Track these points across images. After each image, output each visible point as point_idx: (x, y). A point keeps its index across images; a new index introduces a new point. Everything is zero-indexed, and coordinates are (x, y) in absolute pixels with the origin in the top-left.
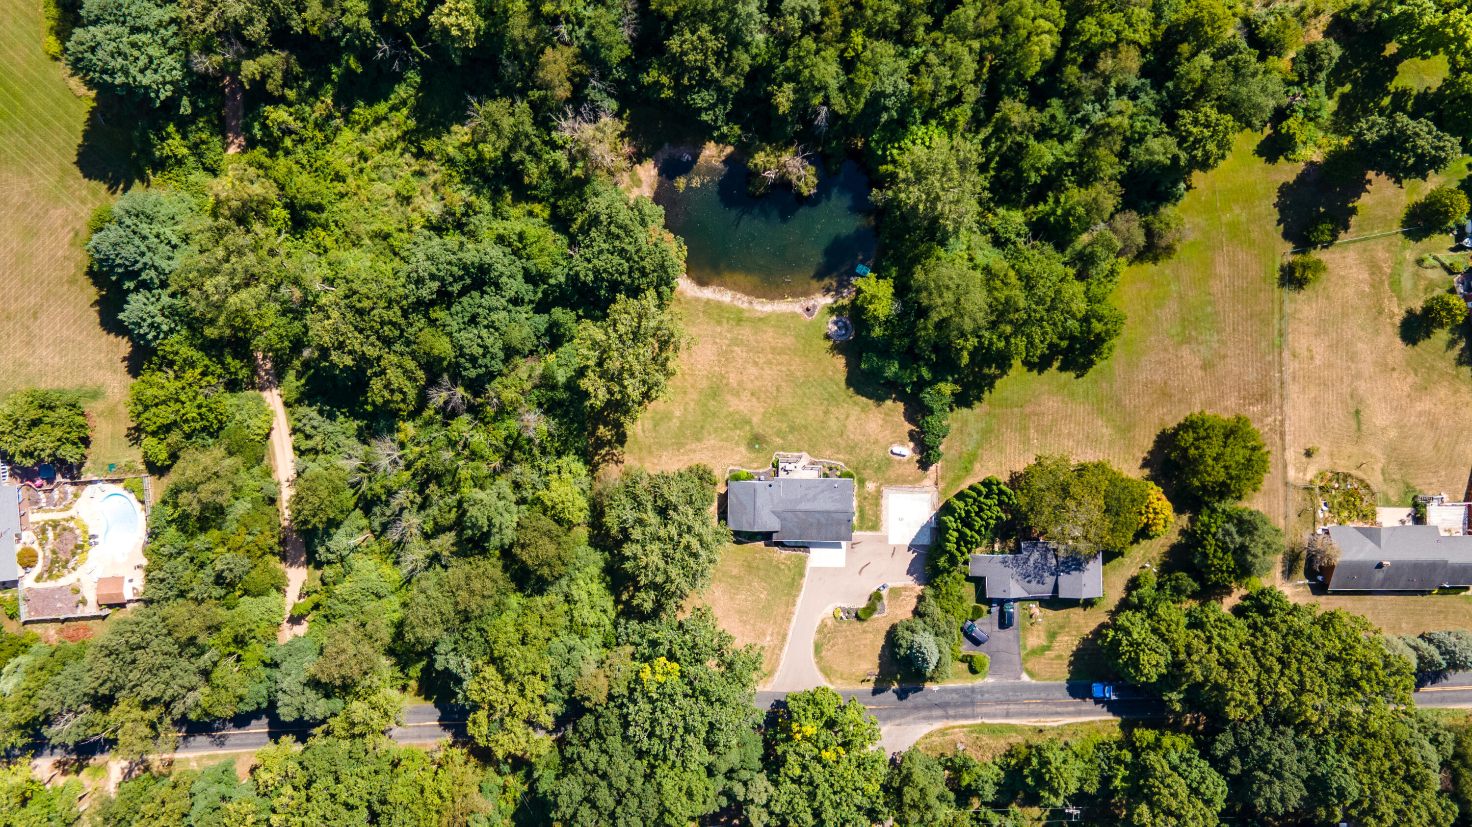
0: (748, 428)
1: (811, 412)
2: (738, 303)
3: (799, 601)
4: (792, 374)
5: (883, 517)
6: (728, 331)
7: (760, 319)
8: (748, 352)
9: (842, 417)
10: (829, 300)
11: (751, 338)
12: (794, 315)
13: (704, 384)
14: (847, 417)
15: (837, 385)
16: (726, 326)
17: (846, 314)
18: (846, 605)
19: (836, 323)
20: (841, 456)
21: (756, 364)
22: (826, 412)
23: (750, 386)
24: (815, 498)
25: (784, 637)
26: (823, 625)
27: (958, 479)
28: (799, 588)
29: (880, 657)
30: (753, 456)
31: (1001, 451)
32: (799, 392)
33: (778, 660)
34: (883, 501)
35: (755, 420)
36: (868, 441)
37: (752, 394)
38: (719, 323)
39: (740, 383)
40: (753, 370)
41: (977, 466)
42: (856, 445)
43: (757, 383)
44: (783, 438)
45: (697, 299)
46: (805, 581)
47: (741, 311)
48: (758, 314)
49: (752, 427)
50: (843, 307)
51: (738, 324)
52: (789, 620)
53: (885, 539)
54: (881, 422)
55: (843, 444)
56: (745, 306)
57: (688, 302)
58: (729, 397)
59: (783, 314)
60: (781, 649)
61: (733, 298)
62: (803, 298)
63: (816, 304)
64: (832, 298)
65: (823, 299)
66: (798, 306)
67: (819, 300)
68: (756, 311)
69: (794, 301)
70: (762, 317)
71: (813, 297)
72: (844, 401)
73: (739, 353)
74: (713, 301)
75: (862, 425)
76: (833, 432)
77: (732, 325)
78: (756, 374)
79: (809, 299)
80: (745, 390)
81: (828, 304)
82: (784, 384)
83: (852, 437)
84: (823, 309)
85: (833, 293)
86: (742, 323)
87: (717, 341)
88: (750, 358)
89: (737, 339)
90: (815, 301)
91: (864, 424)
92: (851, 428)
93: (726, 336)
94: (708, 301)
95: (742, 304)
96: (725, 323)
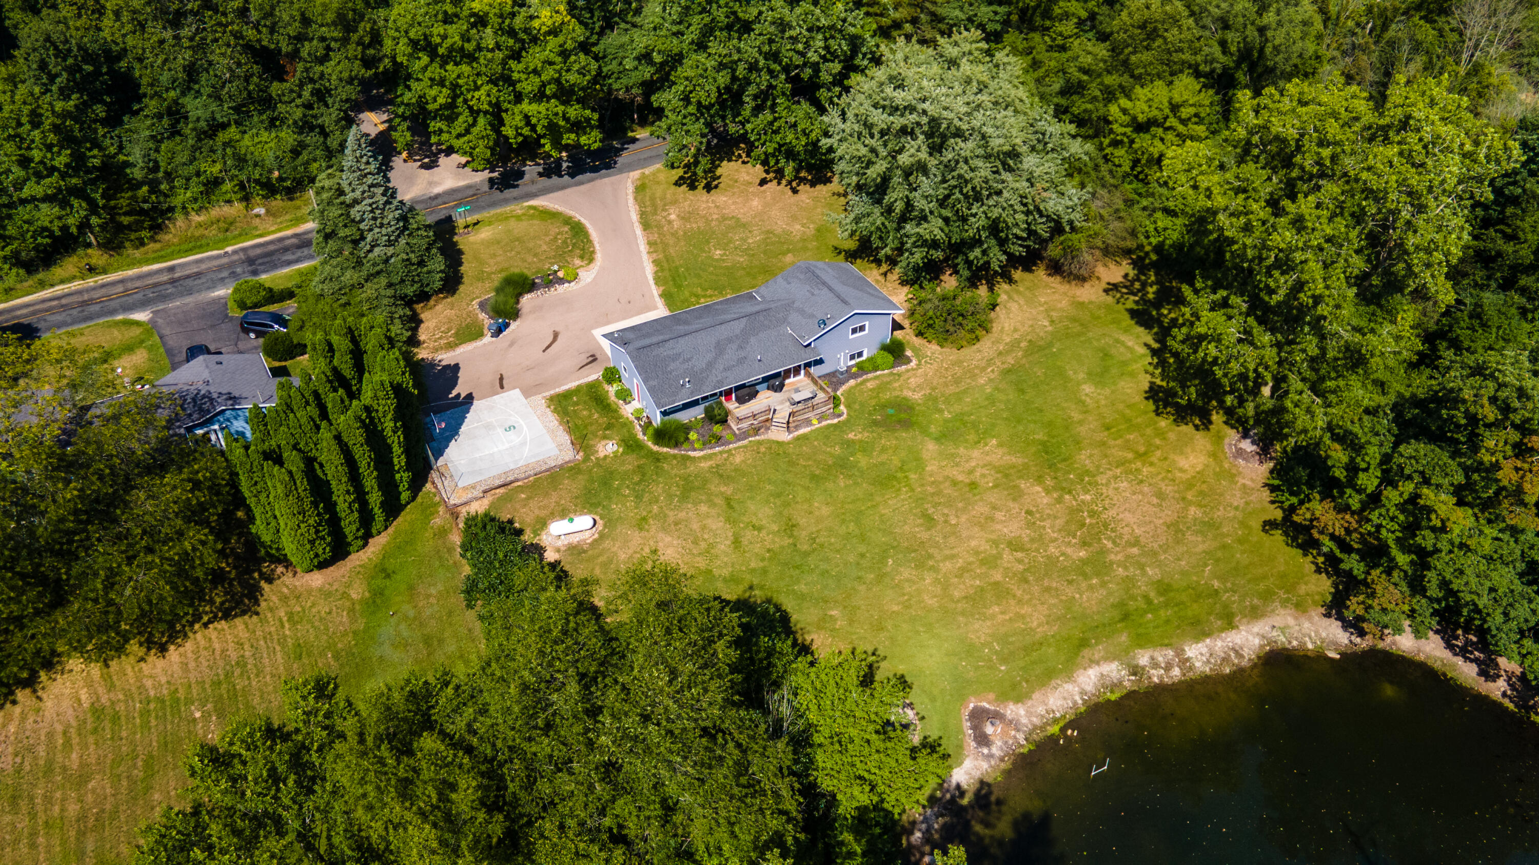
0: (934, 429)
1: (825, 511)
2: (1164, 655)
3: (649, 270)
4: (920, 565)
5: (550, 415)
6: (1129, 581)
7: (1083, 643)
8: (1052, 561)
9: (749, 536)
10: (961, 776)
11: (1070, 591)
12: (1016, 695)
13: (1084, 459)
14: (737, 542)
15: (802, 597)
16: (1144, 588)
18: (561, 289)
20: (704, 465)
21: (1015, 545)
22: (790, 527)
23: (993, 497)
24: (720, 348)
25: (646, 225)
26: (587, 257)
27: (401, 547)
30: (886, 396)
33: (639, 200)
34: (565, 438)
35: (930, 448)
36: (662, 517)
37: (973, 485)
38: (1164, 588)
39: (1017, 495)
40: (1011, 530)
41: (357, 592)
42: (684, 497)
43: (981, 510)
44: (849, 444)
45: (1255, 614)
46: (655, 290)
47: (1142, 641)
48: (1099, 651)
49: (926, 434)
51: (1122, 604)
53: (528, 392)
55: (716, 487)
57: (1267, 596)
58: (1016, 460)
59: (1042, 684)
61: (1184, 662)
62: (1025, 750)
63: (986, 751)
64: (958, 786)
65: (977, 774)
66: (1024, 721)
67: (985, 765)
68: (1108, 658)
69: (1042, 728)
70: (1086, 652)
71: (1003, 766)
72: (765, 571)
73: (1069, 551)
74: (1222, 630)
75: (695, 542)
76: (752, 498)
77: (1133, 598)
78: (999, 527)
79: (1007, 754)
80: (996, 486)
81: (960, 764)
82: (924, 535)
83: (704, 508)
84: (960, 747)
85: (965, 801)
86: (1116, 614)
87: (1135, 550)
88: (1037, 550)
89: (1097, 574)
90: (990, 756)
91: (690, 545)
92: (716, 524)
93: (1126, 568)
94: (1230, 624)
95: (1152, 658)
96: (1152, 595)
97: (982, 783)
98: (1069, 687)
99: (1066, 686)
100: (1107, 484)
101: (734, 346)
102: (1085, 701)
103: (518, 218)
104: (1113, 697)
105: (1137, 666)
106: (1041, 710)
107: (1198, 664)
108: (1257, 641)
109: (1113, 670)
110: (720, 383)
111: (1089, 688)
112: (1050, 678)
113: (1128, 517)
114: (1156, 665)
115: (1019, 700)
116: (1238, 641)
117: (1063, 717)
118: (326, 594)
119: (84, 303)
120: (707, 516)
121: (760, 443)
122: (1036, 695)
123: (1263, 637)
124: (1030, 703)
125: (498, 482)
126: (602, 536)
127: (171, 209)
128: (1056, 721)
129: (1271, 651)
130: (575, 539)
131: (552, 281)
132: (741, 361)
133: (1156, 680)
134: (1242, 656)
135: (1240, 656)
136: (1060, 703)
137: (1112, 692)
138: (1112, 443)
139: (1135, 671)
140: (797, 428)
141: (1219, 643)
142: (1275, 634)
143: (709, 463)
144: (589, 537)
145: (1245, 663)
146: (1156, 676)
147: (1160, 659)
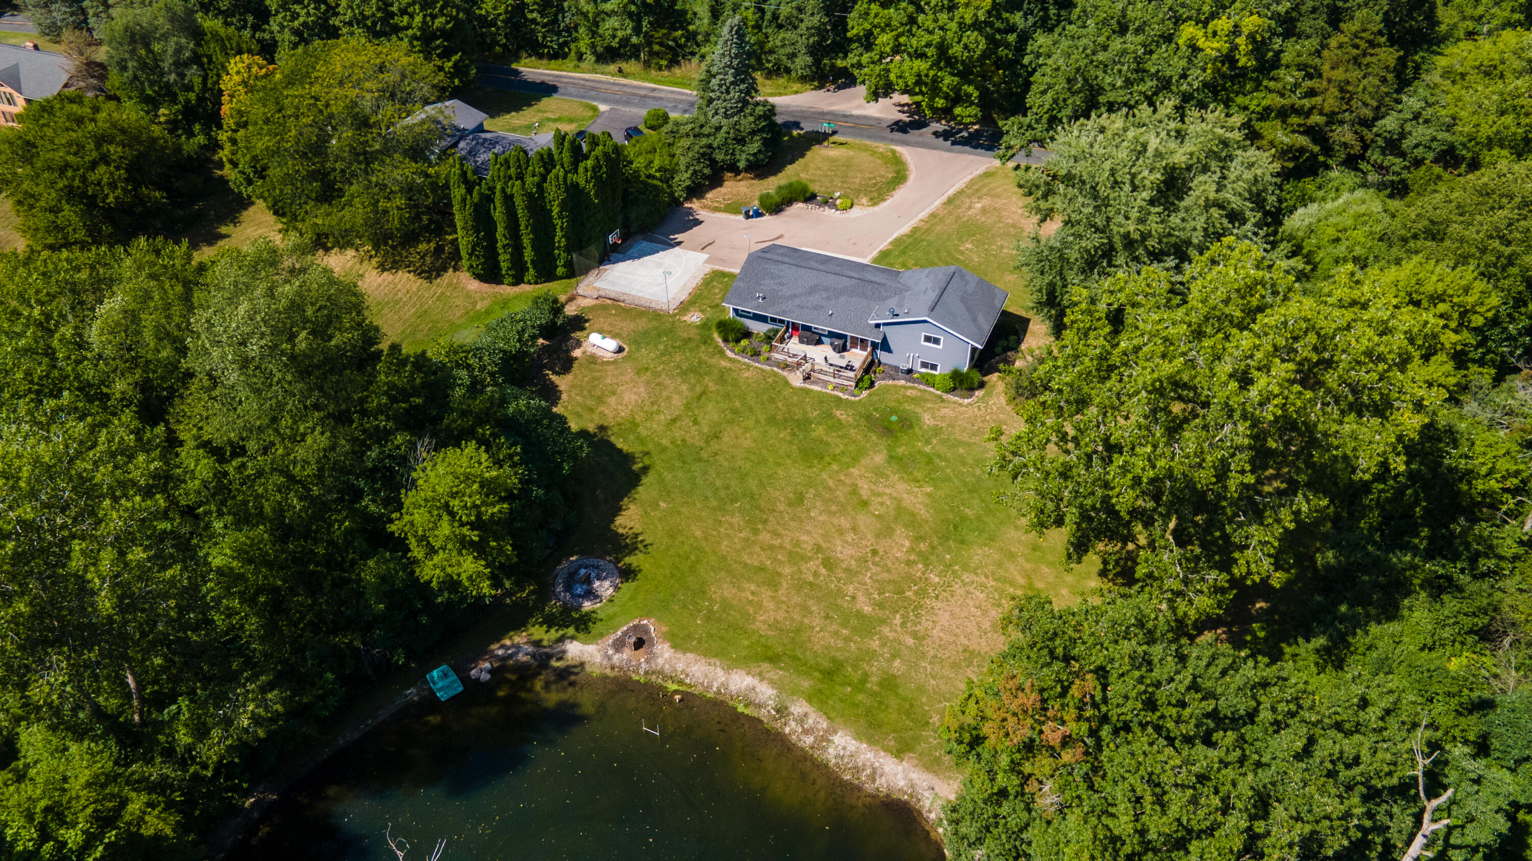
0: (901, 450)
2: (817, 720)
3: (902, 231)
4: (751, 523)
5: (698, 280)
6: (872, 655)
7: (774, 660)
8: (840, 593)
9: (687, 422)
10: (575, 650)
11: (817, 622)
12: (679, 643)
13: (978, 554)
14: (673, 421)
15: (661, 481)
16: (875, 670)
17: (553, 606)
18: (828, 212)
19: (591, 594)
20: (723, 363)
21: (829, 564)
22: (713, 438)
23: (864, 522)
24: (812, 290)
25: (950, 201)
26: (875, 202)
28: (897, 242)
29: (802, 155)
30: (909, 407)
31: (423, 315)
32: (752, 484)
33: (972, 182)
34: (684, 297)
35: (879, 459)
36: (656, 375)
37: (864, 503)
38: (890, 683)
39: (886, 532)
40: (844, 552)
41: (483, 305)
42: (684, 373)
43: (845, 523)
44: (829, 416)
46: (884, 245)
47: (817, 698)
48: (775, 674)
49: (890, 448)
50: (550, 622)
51: (840, 666)
52: (933, 215)
53: (711, 260)
54: (612, 400)
55: (710, 380)
56: (798, 708)
58: (923, 513)
59: (707, 653)
60: (961, 192)
61: (824, 739)
62: (635, 677)
63: (610, 652)
64: (564, 652)
65: (586, 658)
66: (660, 661)
67: (598, 659)
68: (772, 683)
69: (666, 677)
70: (766, 666)
71: (608, 671)
72: (664, 450)
73: (861, 598)
74: (887, 750)
75: (652, 403)
76: (717, 402)
77: (855, 667)
78: (839, 542)
79: (621, 668)
80: (879, 517)
81: (584, 643)
82: (781, 507)
83: (684, 387)
84: (601, 635)
85: (555, 664)
86: (826, 665)
87: (910, 641)
88: (839, 580)
89: (855, 630)
90: (610, 658)
91: (647, 403)
92: (677, 401)
93: (883, 645)
94: (899, 753)
95: (806, 715)
96: (874, 679)
97: (582, 664)
98: (720, 672)
99: (719, 670)
100: (965, 584)
101: (824, 295)
102: (719, 692)
103: (873, 153)
104: (741, 709)
105: (786, 708)
106: (680, 666)
107: (831, 751)
108: (902, 783)
109: (766, 692)
110: (784, 313)
111: (733, 688)
112: (716, 656)
113: (944, 618)
114: (801, 720)
115: (675, 646)
116: (887, 769)
117: (690, 686)
118: (468, 295)
119: (593, 89)
120: (680, 393)
121: (776, 375)
122: (690, 656)
123: (912, 786)
124: (679, 655)
125: (612, 296)
126: (614, 362)
127: (693, 54)
128: (681, 682)
129: (906, 803)
130: (600, 353)
131: (828, 202)
132: (817, 307)
133: (787, 730)
134: (874, 781)
135: (872, 778)
136: (698, 674)
137: (746, 706)
138: (1021, 560)
139: (782, 711)
140: (813, 383)
141: (870, 755)
142: (926, 794)
143: (729, 365)
144: (609, 356)
145: (869, 787)
146: (790, 728)
147: (811, 721)
